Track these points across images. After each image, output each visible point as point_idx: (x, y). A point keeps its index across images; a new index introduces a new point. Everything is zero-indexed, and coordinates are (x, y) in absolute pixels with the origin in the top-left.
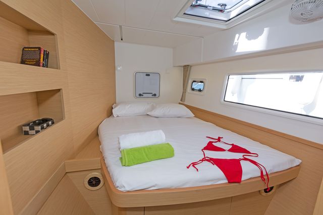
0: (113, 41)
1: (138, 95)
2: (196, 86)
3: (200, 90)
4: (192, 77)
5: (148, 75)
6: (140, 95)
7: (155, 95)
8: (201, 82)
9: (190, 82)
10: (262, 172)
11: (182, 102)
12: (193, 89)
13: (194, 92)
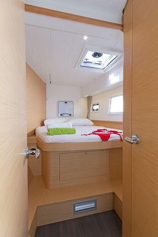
0: (46, 84)
1: (60, 115)
2: (95, 107)
3: (97, 110)
4: (93, 103)
5: (66, 103)
6: (61, 115)
7: (70, 115)
8: (98, 105)
9: (92, 105)
10: (121, 138)
11: (88, 117)
12: (93, 110)
13: (94, 111)
